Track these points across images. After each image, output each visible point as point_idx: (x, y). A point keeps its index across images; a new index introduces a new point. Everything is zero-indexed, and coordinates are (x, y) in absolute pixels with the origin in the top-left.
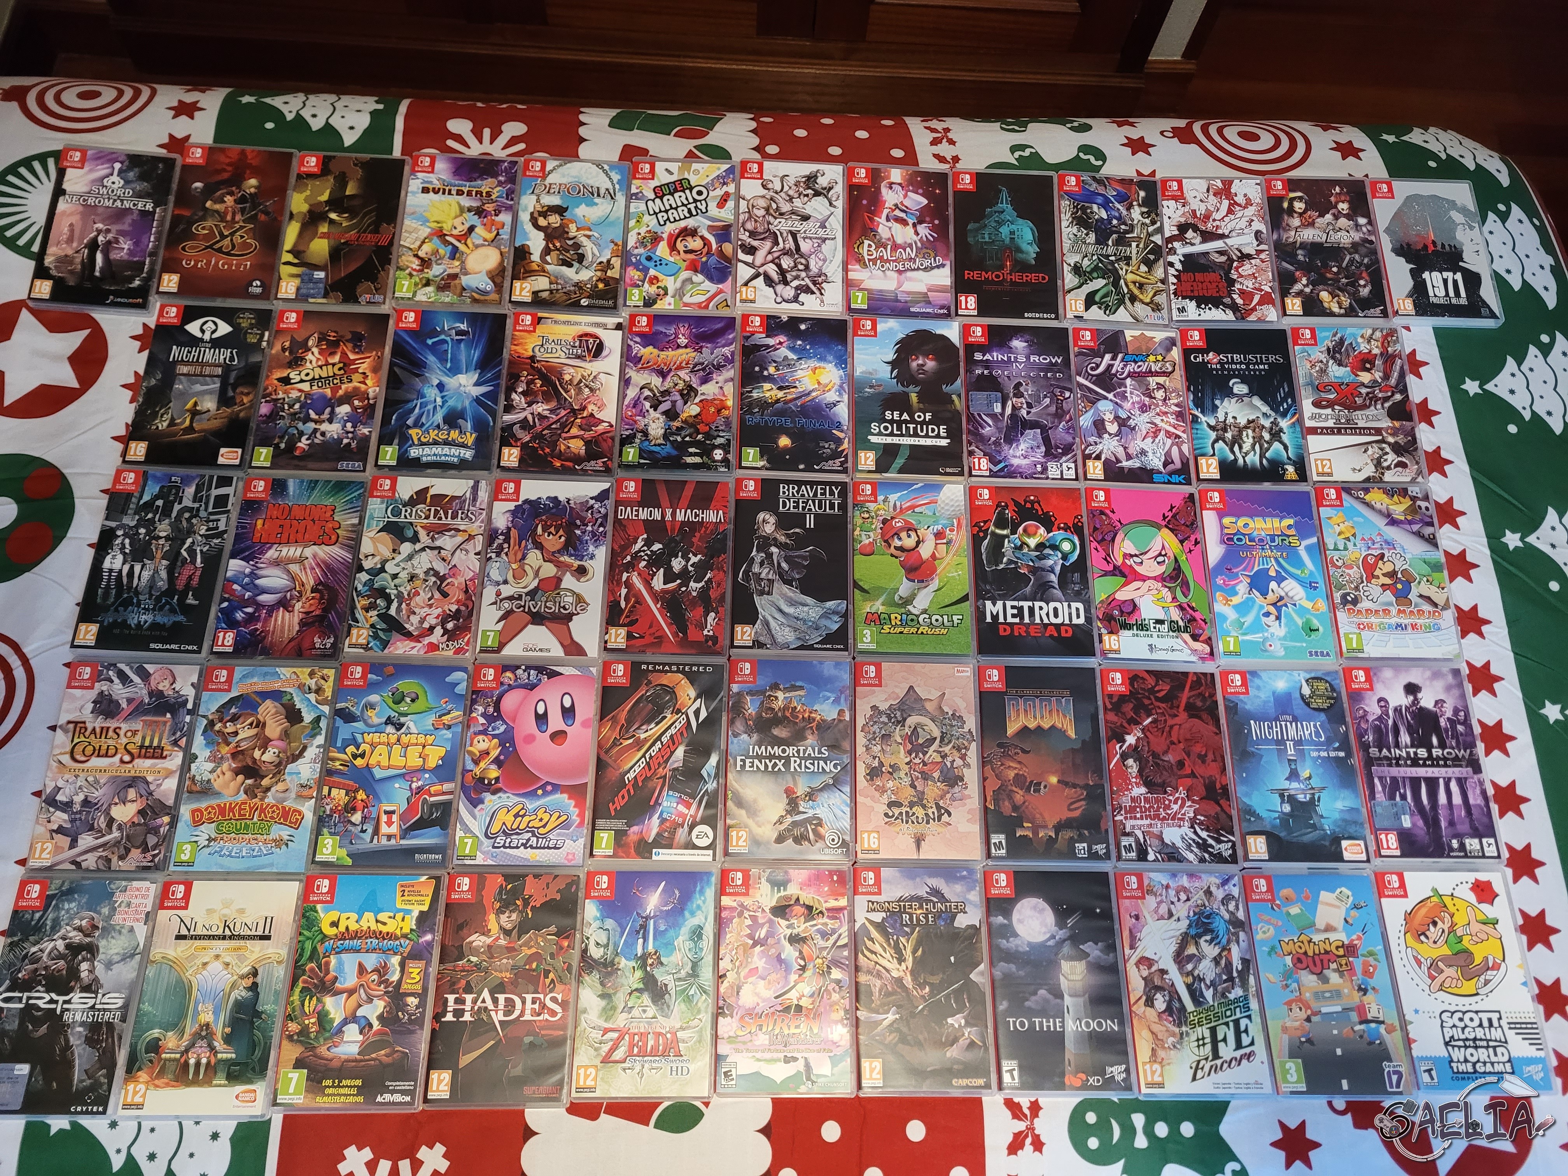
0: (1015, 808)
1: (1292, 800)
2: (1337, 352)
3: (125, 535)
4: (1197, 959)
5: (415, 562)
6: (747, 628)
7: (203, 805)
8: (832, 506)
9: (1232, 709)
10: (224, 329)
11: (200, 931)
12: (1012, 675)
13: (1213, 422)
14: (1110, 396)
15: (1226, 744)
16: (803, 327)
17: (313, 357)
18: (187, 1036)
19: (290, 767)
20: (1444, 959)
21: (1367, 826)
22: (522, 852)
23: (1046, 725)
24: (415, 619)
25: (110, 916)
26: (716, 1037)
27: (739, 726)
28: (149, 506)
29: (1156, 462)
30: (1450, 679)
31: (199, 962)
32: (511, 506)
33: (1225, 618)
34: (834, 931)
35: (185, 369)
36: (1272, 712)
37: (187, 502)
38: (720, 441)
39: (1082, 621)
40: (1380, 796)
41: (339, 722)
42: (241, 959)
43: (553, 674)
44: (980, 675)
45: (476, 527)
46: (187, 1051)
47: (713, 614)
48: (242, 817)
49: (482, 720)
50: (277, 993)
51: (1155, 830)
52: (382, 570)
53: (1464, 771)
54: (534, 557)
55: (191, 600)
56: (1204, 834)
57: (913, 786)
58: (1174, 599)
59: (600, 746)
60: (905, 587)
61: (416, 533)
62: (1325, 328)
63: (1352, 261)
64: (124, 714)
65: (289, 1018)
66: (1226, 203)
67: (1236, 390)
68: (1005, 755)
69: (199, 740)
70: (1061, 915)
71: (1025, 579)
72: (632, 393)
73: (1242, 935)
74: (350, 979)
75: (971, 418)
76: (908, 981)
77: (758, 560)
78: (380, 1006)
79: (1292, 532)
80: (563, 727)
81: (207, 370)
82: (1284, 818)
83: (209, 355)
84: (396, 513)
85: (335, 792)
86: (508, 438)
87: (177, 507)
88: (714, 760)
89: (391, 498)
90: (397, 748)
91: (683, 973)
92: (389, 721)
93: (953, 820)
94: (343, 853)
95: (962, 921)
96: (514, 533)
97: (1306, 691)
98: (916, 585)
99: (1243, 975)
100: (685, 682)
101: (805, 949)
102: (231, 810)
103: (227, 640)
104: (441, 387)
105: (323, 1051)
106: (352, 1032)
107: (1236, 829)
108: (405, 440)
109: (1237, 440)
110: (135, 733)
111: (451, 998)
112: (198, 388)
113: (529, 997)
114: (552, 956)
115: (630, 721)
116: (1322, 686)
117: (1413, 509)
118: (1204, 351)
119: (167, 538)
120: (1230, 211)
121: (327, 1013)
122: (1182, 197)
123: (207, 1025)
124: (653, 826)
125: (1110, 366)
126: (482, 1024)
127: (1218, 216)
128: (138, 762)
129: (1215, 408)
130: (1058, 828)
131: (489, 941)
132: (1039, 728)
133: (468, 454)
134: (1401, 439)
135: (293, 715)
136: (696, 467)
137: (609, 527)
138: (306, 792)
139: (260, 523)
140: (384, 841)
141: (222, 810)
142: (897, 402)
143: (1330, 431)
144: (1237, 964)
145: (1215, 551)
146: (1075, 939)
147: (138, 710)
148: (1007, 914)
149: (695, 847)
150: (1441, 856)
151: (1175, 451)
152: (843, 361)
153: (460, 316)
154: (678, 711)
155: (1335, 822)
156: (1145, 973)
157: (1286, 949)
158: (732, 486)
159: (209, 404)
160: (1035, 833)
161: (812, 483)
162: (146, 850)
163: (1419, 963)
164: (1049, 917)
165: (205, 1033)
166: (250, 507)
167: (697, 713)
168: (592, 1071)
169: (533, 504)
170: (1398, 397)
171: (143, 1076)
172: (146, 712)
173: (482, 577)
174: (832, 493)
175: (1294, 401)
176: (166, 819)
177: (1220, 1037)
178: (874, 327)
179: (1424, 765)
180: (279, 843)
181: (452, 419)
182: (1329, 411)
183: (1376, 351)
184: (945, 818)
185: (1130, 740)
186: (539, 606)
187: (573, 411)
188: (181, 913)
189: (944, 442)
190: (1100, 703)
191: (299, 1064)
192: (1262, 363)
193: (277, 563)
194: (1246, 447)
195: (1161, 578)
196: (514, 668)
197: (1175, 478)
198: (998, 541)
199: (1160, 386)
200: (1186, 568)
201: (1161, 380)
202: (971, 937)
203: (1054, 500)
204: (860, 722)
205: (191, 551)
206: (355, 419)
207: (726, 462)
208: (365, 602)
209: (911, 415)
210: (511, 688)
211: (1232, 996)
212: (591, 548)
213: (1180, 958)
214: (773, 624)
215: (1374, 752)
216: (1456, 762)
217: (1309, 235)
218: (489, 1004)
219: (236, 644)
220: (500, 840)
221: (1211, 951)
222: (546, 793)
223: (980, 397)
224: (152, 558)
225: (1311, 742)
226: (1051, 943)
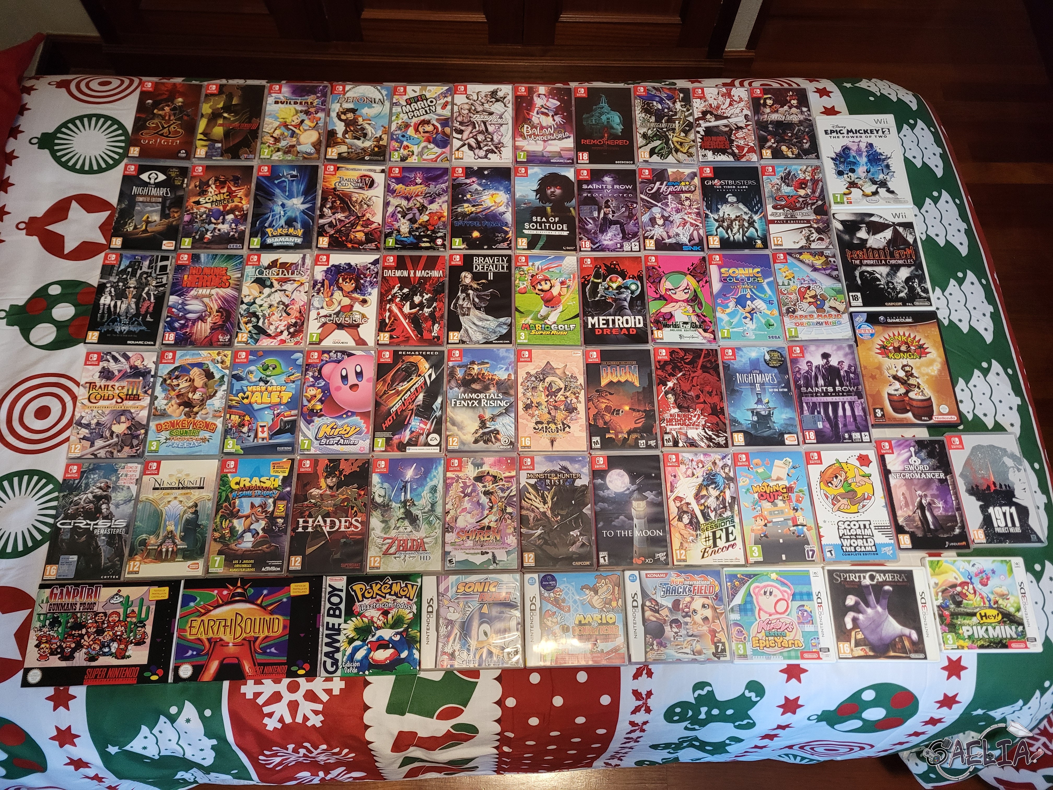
0: (605, 423)
1: (758, 414)
2: (787, 178)
3: (112, 286)
4: (707, 497)
5: (272, 297)
6: (456, 333)
7: (162, 422)
8: (503, 268)
9: (727, 367)
10: (162, 177)
11: (165, 486)
12: (604, 356)
13: (716, 217)
14: (659, 205)
15: (723, 387)
16: (486, 172)
17: (212, 190)
18: (161, 537)
19: (209, 402)
20: (840, 495)
21: (798, 427)
22: (335, 447)
23: (623, 380)
24: (273, 328)
25: (116, 482)
26: (444, 543)
27: (453, 383)
28: (124, 271)
29: (684, 239)
30: (847, 350)
31: (166, 501)
32: (325, 268)
33: (722, 320)
34: (508, 488)
35: (141, 199)
36: (748, 369)
37: (145, 269)
38: (440, 234)
39: (641, 325)
40: (806, 412)
41: (234, 381)
42: (189, 499)
43: (350, 355)
44: (586, 355)
45: (304, 279)
46: (161, 545)
47: (437, 325)
48: (183, 427)
49: (312, 379)
50: (208, 515)
51: (683, 431)
52: (254, 303)
53: (853, 398)
54: (338, 295)
55: (149, 319)
56: (710, 433)
57: (549, 413)
58: (694, 311)
59: (377, 395)
60: (544, 310)
61: (272, 283)
62: (779, 166)
63: (799, 130)
64: (117, 378)
65: (215, 530)
66: (728, 100)
67: (729, 200)
68: (600, 396)
69: (158, 389)
70: (633, 477)
71: (611, 305)
72: (390, 209)
73: (732, 485)
74: (247, 510)
75: (581, 220)
76: (549, 513)
77: (462, 297)
78: (263, 523)
79: (760, 275)
80: (356, 382)
81: (153, 200)
82: (754, 424)
83: (154, 192)
84: (261, 273)
85: (233, 417)
86: (322, 232)
87: (139, 272)
88: (439, 400)
89: (258, 265)
90: (266, 393)
91: (426, 510)
92: (261, 380)
93: (571, 430)
94: (238, 447)
95: (578, 483)
96: (326, 282)
97: (767, 357)
98: (550, 309)
99: (731, 505)
100: (423, 360)
101: (493, 497)
102: (178, 424)
103: (171, 337)
104: (283, 205)
105: (233, 546)
106: (248, 537)
107: (728, 430)
108: (264, 235)
109: (730, 227)
110: (123, 388)
111: (301, 520)
112: (149, 209)
113: (343, 520)
114: (355, 499)
115: (393, 381)
116: (776, 355)
117: (827, 262)
118: (712, 179)
119: (135, 288)
120: (730, 105)
121: (235, 528)
122: (704, 97)
123: (172, 532)
124: (406, 435)
125: (659, 189)
126: (318, 532)
127: (724, 107)
128: (125, 402)
129: (718, 210)
130: (629, 433)
131: (321, 492)
132: (619, 381)
133: (299, 241)
134: (821, 225)
135: (209, 375)
136: (427, 248)
137: (379, 278)
138: (218, 414)
139: (186, 277)
140: (260, 441)
141: (173, 424)
142: (540, 212)
143: (782, 222)
144: (728, 499)
145: (716, 286)
146: (640, 490)
147: (124, 376)
148: (603, 478)
149: (430, 445)
150: (838, 442)
151: (695, 233)
152: (509, 190)
153: (292, 168)
154: (420, 375)
155: (781, 425)
156: (678, 505)
157: (755, 490)
158: (447, 258)
159: (156, 217)
160: (616, 436)
161: (492, 256)
162: (132, 447)
163: (827, 497)
164: (626, 478)
165: (170, 536)
166: (180, 268)
167: (430, 376)
168: (378, 559)
169: (337, 267)
170: (820, 203)
171: (138, 558)
172: (129, 377)
173: (309, 303)
174: (503, 261)
175: (762, 205)
176: (143, 431)
177: (718, 536)
178: (526, 172)
179: (831, 396)
180: (204, 440)
181: (290, 222)
182: (781, 211)
183: (808, 178)
184: (567, 429)
185: (670, 384)
186: (341, 320)
187: (358, 217)
188: (155, 476)
189: (566, 233)
190: (653, 368)
191: (220, 553)
192: (744, 185)
193: (196, 297)
194: (735, 230)
195: (687, 301)
196: (329, 352)
197: (695, 248)
198: (596, 285)
199: (687, 199)
200: (700, 295)
201: (688, 195)
202: (584, 491)
203: (627, 263)
204: (520, 380)
205: (148, 294)
206: (236, 221)
207: (444, 245)
208: (246, 320)
209: (547, 219)
210: (327, 362)
211: (725, 516)
212: (369, 290)
213: (698, 497)
214: (470, 331)
215: (803, 389)
216: (849, 393)
217: (775, 117)
218: (322, 523)
219: (176, 339)
220: (324, 441)
221: (714, 493)
222: (348, 417)
223: (586, 208)
224: (127, 298)
225: (769, 384)
226: (627, 492)
